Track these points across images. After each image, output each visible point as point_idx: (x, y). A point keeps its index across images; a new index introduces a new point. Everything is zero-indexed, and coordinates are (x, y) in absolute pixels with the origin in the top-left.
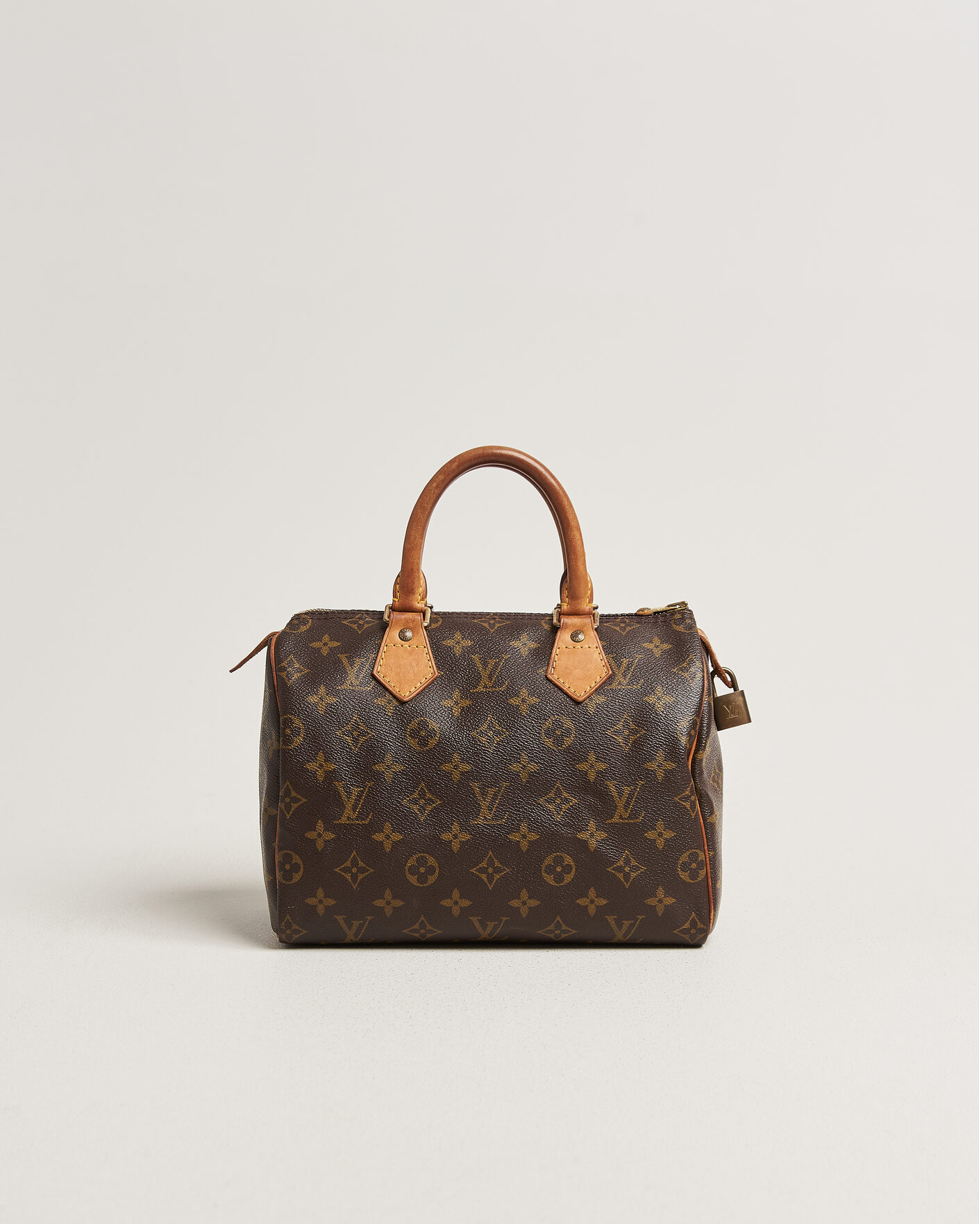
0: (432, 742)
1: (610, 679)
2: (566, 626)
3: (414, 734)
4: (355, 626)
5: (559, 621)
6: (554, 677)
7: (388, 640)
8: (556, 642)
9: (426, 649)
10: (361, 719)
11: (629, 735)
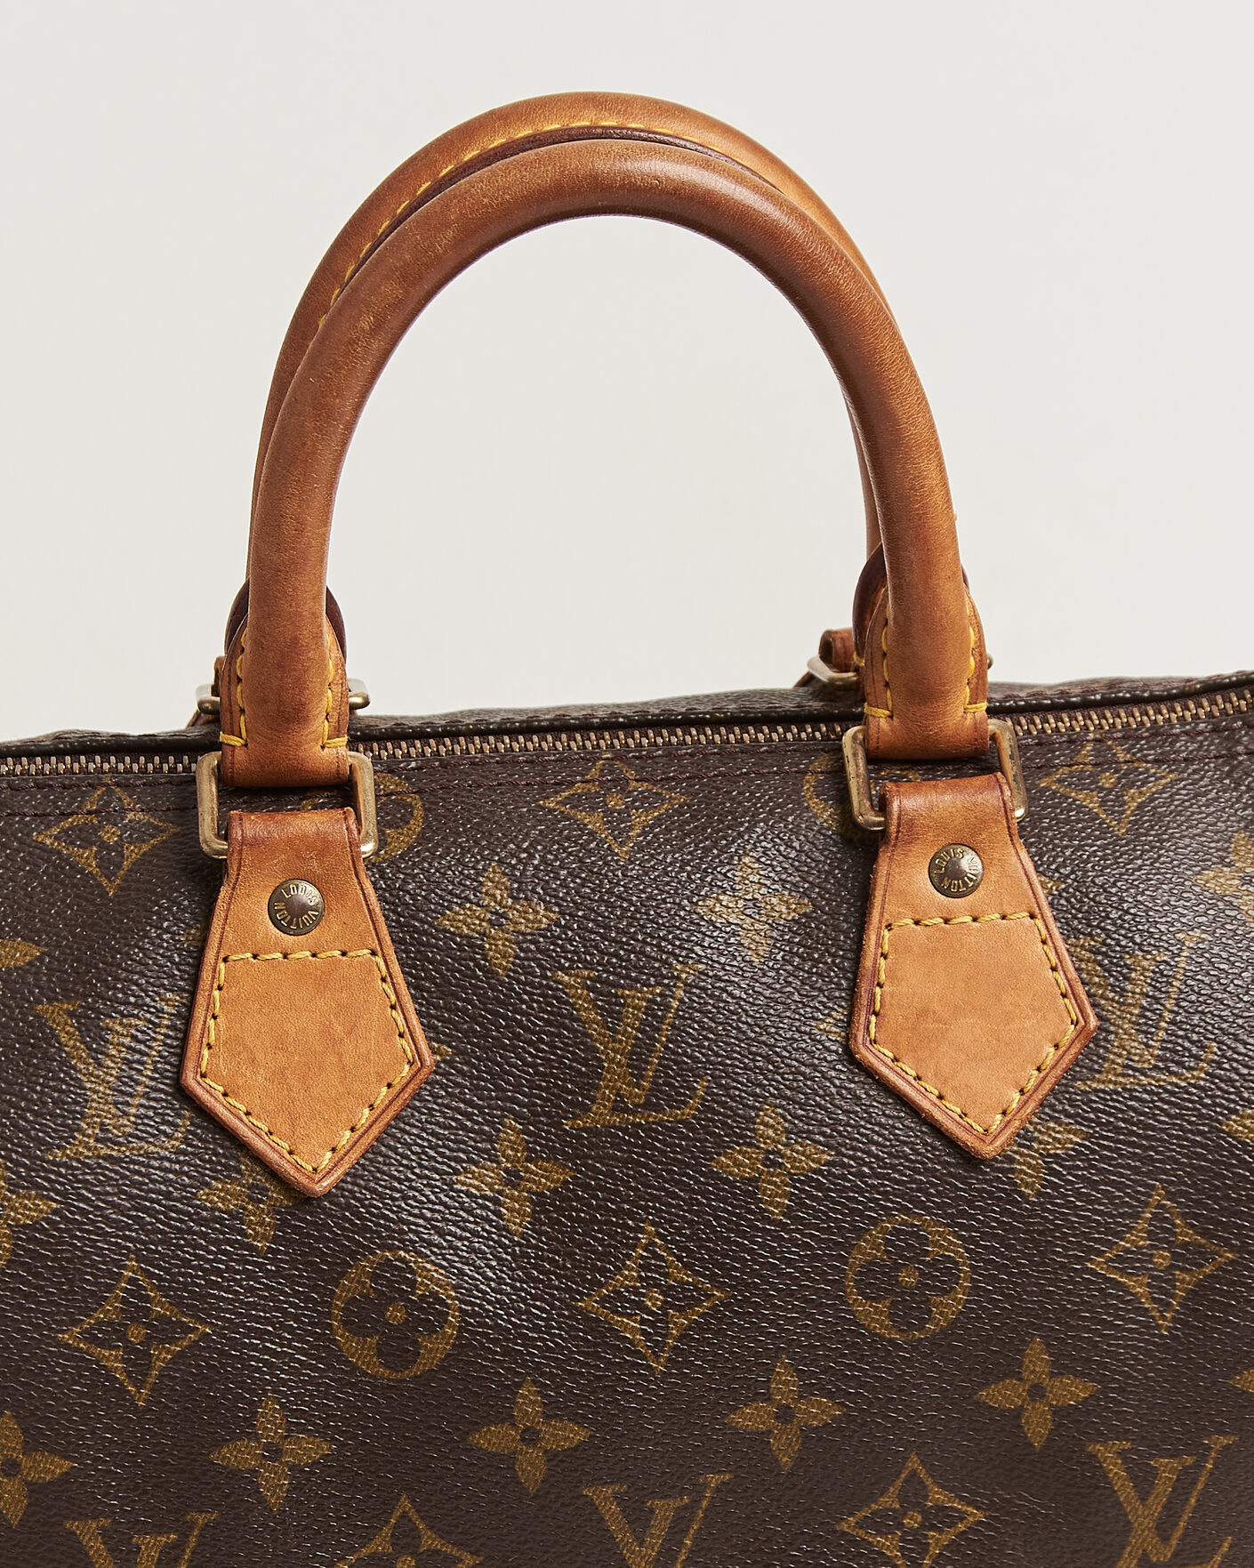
0: (434, 1349)
1: (1093, 1047)
2: (910, 827)
3: (361, 1317)
4: (87, 858)
5: (882, 806)
6: (878, 1057)
7: (230, 935)
8: (877, 902)
9: (379, 960)
10: (151, 1275)
11: (1172, 1267)
